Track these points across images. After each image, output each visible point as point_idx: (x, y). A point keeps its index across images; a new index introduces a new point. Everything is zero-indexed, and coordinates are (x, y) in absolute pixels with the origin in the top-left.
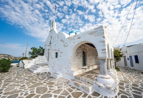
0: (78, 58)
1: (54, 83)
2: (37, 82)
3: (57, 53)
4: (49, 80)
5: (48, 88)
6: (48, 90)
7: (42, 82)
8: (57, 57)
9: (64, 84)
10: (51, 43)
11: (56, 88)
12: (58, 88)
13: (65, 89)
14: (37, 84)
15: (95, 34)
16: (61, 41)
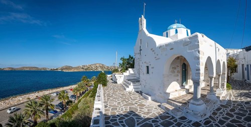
0: (175, 76)
1: (145, 105)
2: (130, 102)
3: (148, 67)
4: (140, 102)
5: (139, 109)
6: (139, 111)
7: (134, 102)
8: (148, 73)
9: (155, 107)
10: (141, 50)
11: (146, 110)
12: (148, 110)
13: (155, 112)
14: (130, 103)
15: (190, 45)
16: (151, 49)
